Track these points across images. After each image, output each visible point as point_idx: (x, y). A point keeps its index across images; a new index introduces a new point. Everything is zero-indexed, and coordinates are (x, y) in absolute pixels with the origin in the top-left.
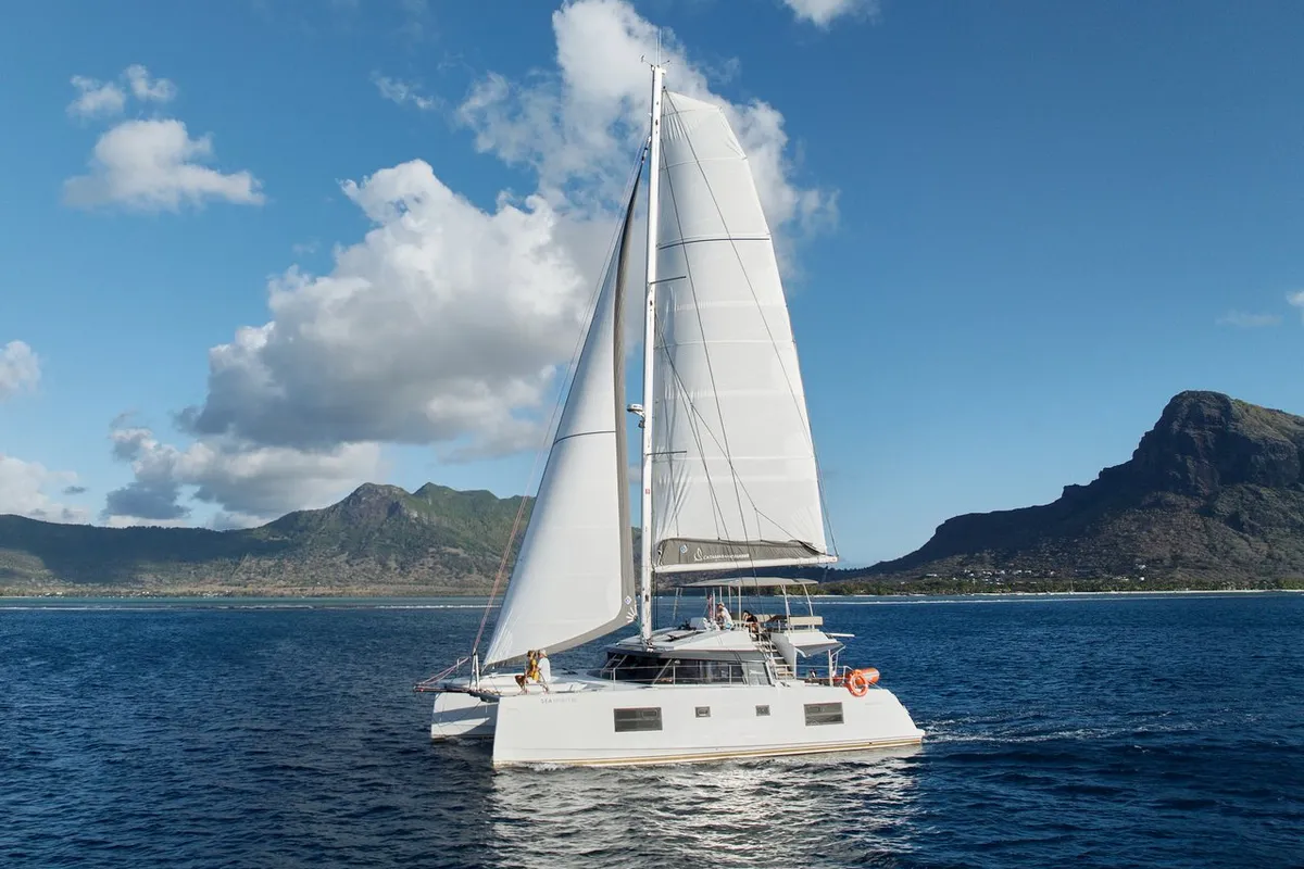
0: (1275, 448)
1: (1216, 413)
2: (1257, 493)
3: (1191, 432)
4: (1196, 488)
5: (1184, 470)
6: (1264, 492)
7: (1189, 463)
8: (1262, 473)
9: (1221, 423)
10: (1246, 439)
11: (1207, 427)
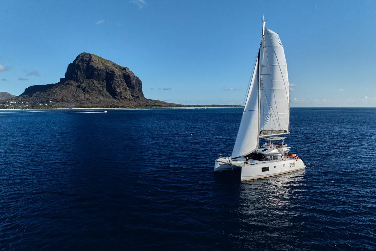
0: (100, 70)
1: (88, 59)
2: (93, 82)
3: (80, 64)
4: (79, 80)
5: (77, 74)
6: (95, 82)
7: (79, 73)
8: (96, 76)
9: (88, 62)
10: (93, 67)
11: (85, 63)
